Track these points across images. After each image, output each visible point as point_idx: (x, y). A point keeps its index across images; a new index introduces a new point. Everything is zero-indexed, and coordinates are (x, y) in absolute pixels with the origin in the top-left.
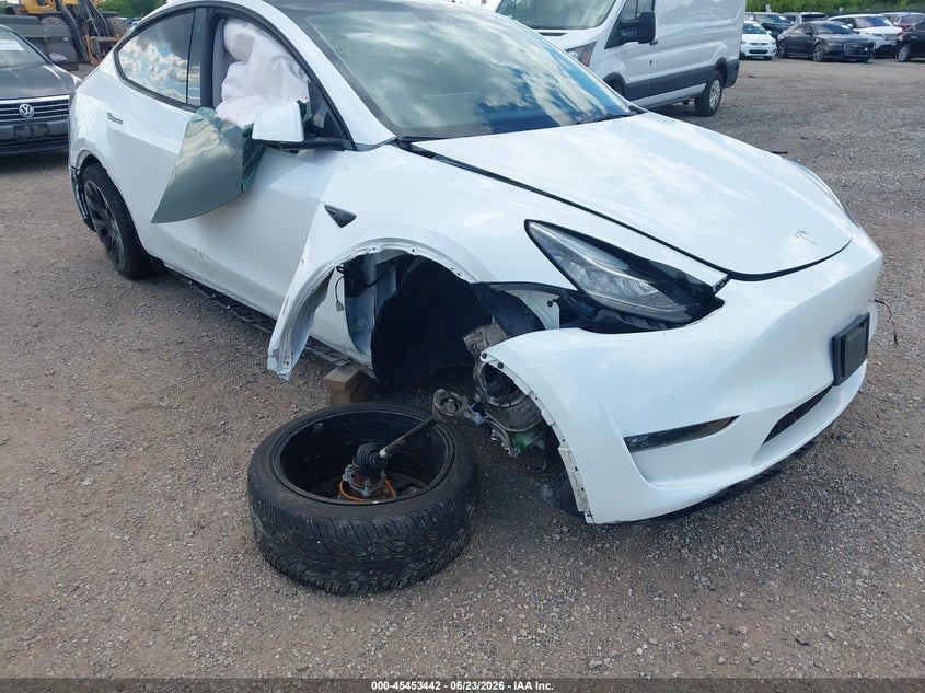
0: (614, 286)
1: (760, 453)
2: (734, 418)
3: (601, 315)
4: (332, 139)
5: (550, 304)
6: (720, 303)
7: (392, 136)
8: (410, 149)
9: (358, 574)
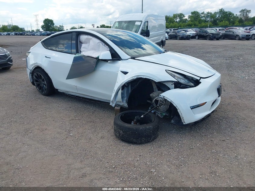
0: (183, 81)
1: (211, 109)
2: (206, 102)
3: (182, 86)
4: (117, 58)
5: (172, 85)
6: (201, 83)
7: (130, 57)
8: (135, 59)
9: (144, 138)
